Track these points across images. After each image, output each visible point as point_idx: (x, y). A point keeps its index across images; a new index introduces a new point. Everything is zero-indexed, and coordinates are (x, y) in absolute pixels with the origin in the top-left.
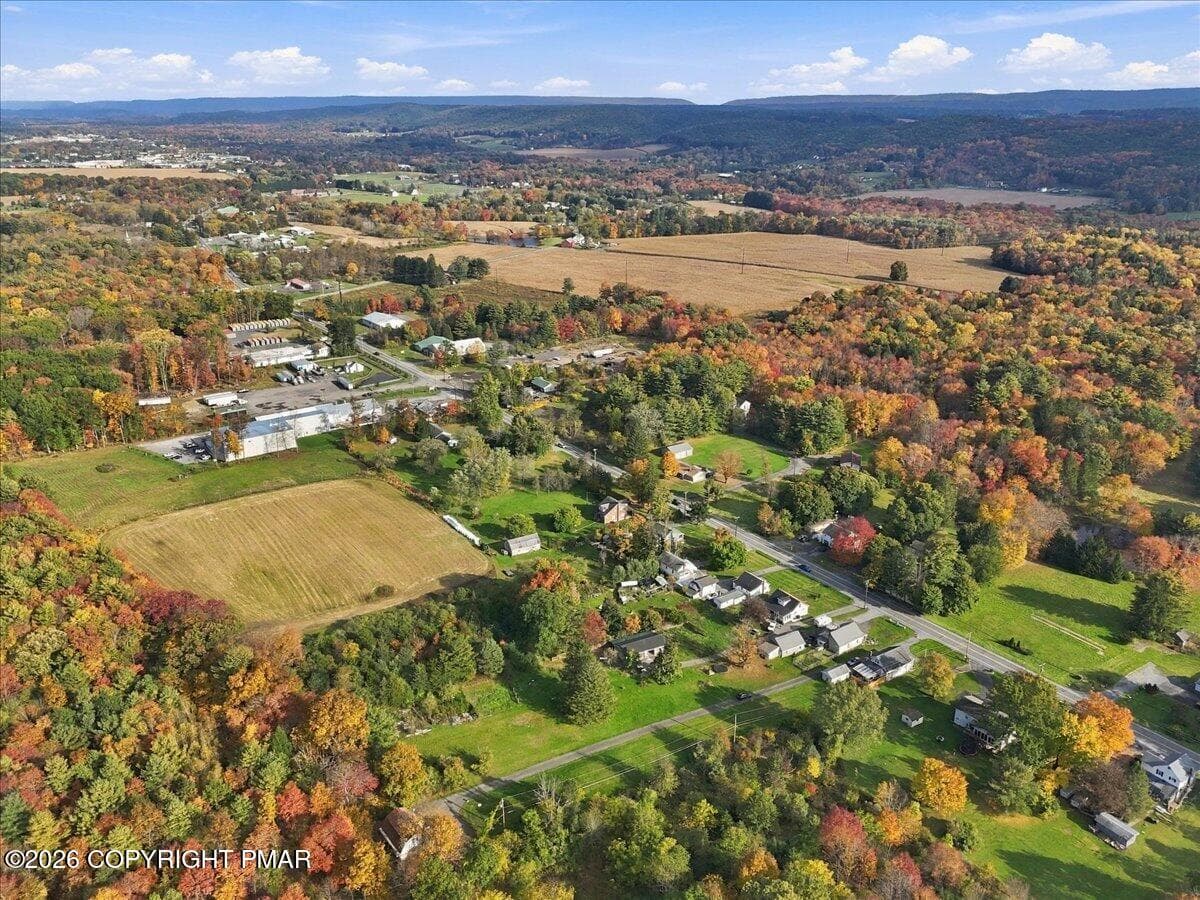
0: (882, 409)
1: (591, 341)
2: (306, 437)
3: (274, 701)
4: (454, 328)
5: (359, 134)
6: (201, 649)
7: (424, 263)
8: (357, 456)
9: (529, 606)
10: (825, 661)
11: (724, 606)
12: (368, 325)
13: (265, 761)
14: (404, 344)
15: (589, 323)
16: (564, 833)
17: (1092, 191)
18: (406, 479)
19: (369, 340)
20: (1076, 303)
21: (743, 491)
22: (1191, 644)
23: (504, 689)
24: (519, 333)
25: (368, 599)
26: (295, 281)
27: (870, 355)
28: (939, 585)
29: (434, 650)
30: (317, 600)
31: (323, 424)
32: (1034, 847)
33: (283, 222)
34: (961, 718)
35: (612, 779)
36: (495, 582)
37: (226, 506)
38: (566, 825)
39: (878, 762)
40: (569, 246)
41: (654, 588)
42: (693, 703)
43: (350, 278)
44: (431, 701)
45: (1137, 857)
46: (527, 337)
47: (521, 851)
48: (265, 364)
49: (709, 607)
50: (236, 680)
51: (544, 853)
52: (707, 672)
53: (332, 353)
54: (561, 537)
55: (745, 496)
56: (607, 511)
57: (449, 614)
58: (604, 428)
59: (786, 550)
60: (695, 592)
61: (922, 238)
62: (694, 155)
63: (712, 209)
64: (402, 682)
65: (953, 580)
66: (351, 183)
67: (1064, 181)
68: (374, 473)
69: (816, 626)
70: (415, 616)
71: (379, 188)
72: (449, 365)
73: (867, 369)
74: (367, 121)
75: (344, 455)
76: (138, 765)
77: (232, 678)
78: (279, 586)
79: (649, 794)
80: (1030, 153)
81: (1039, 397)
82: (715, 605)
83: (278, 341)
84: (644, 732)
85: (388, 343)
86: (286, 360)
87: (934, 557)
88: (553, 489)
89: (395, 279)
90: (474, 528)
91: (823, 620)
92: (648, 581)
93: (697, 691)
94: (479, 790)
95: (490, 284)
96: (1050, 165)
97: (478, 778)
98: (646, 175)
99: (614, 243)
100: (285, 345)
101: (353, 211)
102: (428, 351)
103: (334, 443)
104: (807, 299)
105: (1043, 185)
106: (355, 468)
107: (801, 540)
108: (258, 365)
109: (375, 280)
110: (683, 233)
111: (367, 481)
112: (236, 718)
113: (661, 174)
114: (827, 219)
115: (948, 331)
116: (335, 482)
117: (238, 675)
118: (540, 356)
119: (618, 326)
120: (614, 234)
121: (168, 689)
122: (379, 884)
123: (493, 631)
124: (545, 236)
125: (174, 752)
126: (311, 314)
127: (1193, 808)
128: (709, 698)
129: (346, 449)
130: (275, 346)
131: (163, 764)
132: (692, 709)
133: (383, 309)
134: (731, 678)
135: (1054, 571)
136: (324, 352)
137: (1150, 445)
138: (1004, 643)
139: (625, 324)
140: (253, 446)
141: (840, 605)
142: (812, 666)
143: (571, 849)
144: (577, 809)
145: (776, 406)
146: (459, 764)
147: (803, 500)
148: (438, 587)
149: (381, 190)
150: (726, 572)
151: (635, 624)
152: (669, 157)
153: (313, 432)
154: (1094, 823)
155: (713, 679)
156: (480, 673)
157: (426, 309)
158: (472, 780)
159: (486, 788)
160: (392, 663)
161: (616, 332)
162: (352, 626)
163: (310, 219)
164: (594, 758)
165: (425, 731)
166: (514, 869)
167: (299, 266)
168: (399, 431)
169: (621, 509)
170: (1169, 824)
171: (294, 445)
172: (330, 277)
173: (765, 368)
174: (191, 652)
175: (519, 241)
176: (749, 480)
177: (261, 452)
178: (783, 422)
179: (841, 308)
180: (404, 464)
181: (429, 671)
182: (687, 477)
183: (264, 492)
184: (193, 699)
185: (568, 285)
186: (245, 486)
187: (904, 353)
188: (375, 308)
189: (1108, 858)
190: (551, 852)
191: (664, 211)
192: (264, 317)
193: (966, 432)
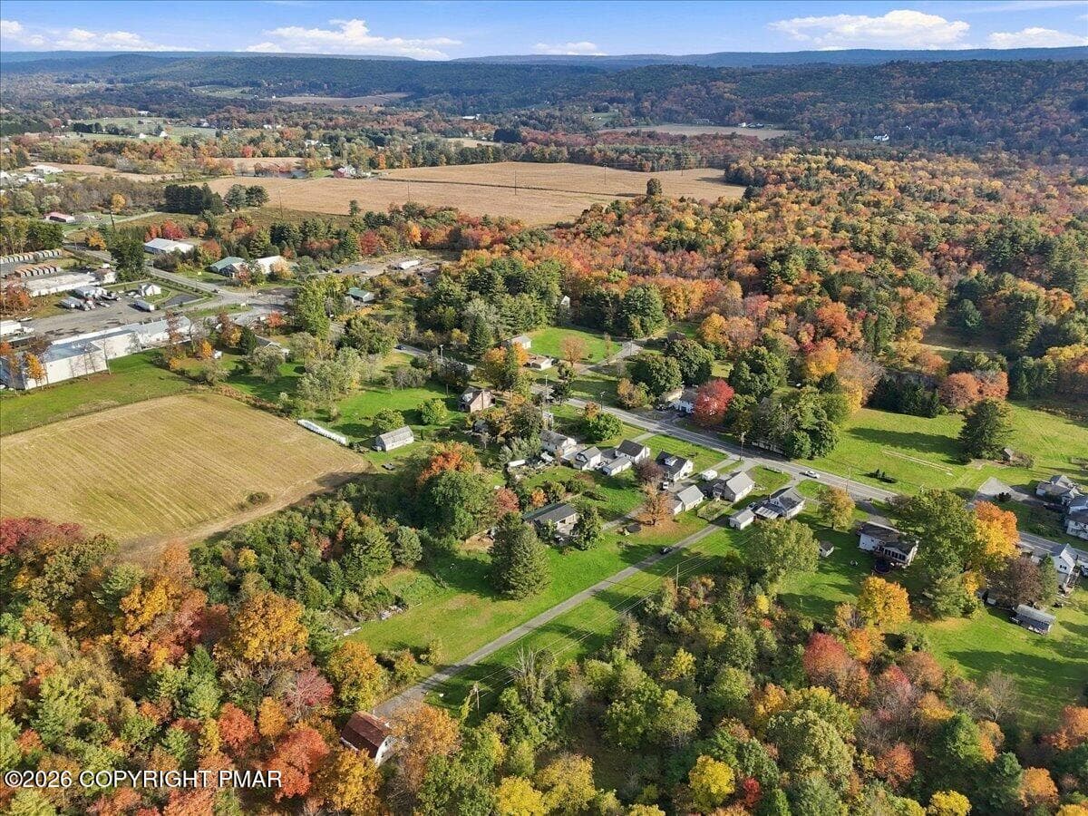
0: (693, 292)
1: (393, 255)
2: (116, 359)
3: (185, 619)
4: (249, 248)
5: (86, 86)
6: (72, 576)
7: (199, 191)
8: (182, 372)
9: (441, 488)
10: (725, 510)
11: (614, 473)
12: (153, 251)
13: (188, 686)
14: (198, 267)
15: (390, 239)
16: (550, 707)
17: (781, 125)
18: (244, 391)
19: (157, 265)
20: (813, 203)
21: (589, 373)
22: (1016, 459)
23: (425, 577)
24: (320, 251)
25: (242, 507)
26: (55, 214)
27: (664, 251)
28: (805, 430)
29: (342, 547)
30: (184, 516)
31: (133, 345)
32: (973, 644)
33: (23, 162)
34: (867, 543)
35: (572, 646)
36: (378, 477)
37: (39, 433)
38: (548, 697)
39: (810, 592)
40: (341, 175)
41: (541, 465)
42: (620, 564)
43: (118, 210)
44: (352, 599)
45: (1059, 639)
46: (329, 253)
47: (510, 733)
48: (44, 292)
49: (600, 475)
50: (130, 602)
51: (534, 730)
52: (622, 533)
53: (119, 278)
54: (432, 429)
55: (592, 378)
56: (472, 401)
57: (344, 510)
58: (439, 327)
59: (651, 418)
60: (583, 464)
61: (662, 162)
62: (436, 100)
63: (468, 143)
64: (317, 584)
65: (817, 425)
66: (91, 126)
67: (759, 117)
68: (205, 387)
69: (705, 481)
70: (306, 518)
71: (123, 130)
72: (254, 282)
73: (664, 262)
74: (91, 73)
75: (165, 373)
76: (25, 716)
77: (126, 600)
78: (132, 506)
79: (619, 654)
80: (726, 95)
81: (823, 273)
82: (605, 473)
83: (52, 270)
84: (584, 596)
85: (180, 266)
86: (70, 287)
87: (797, 406)
88: (407, 386)
89: (171, 209)
90: (336, 429)
91: (710, 474)
92: (534, 458)
93: (619, 551)
94: (435, 681)
95: (270, 210)
96: (746, 104)
97: (429, 669)
98: (396, 117)
99: (386, 173)
100: (60, 274)
101: (101, 151)
102: (227, 272)
103: (151, 363)
104: (586, 211)
105: (742, 121)
106: (183, 385)
107: (661, 410)
108: (35, 294)
109: (145, 211)
110: (448, 163)
111: (202, 395)
112: (133, 647)
113: (409, 115)
114: (577, 149)
115: (721, 229)
116: (164, 400)
117: (132, 596)
118: (347, 270)
119: (418, 240)
120: (383, 165)
121: (39, 627)
122: (372, 796)
123: (397, 520)
124: (312, 169)
125: (70, 694)
126: (85, 245)
127: (1081, 590)
128: (633, 556)
129: (167, 367)
130: (50, 276)
131: (61, 710)
132: (621, 569)
133: (165, 236)
134: (645, 536)
135: (882, 413)
136: (110, 278)
137: (921, 304)
138: (872, 476)
139: (425, 236)
140: (57, 370)
141: (718, 461)
142: (716, 516)
143: (560, 722)
144: (554, 680)
145: (601, 296)
146: (407, 655)
147: (658, 371)
148: (317, 488)
149: (125, 133)
150: (605, 443)
151: (540, 497)
152: (412, 103)
153: (122, 353)
154: (1015, 615)
155: (631, 539)
156: (398, 564)
157: (211, 234)
158: (424, 670)
159: (444, 678)
160: (299, 566)
161: (416, 246)
162: (238, 534)
163: (53, 158)
164: (545, 629)
165: (354, 630)
166: (511, 752)
167: (57, 200)
168: (220, 345)
169: (485, 398)
170: (1070, 606)
171: (103, 367)
172: (94, 209)
173: (577, 265)
174: (60, 579)
175: (287, 173)
176: (592, 363)
177: (66, 375)
178: (611, 309)
179: (620, 217)
180: (236, 377)
181: (343, 567)
182: (534, 365)
183: (83, 415)
184: (70, 635)
185: (354, 207)
186: (58, 411)
187: (692, 247)
188: (154, 235)
189: (1038, 643)
190: (540, 728)
191: (425, 145)
192: (27, 249)
193: (774, 305)
